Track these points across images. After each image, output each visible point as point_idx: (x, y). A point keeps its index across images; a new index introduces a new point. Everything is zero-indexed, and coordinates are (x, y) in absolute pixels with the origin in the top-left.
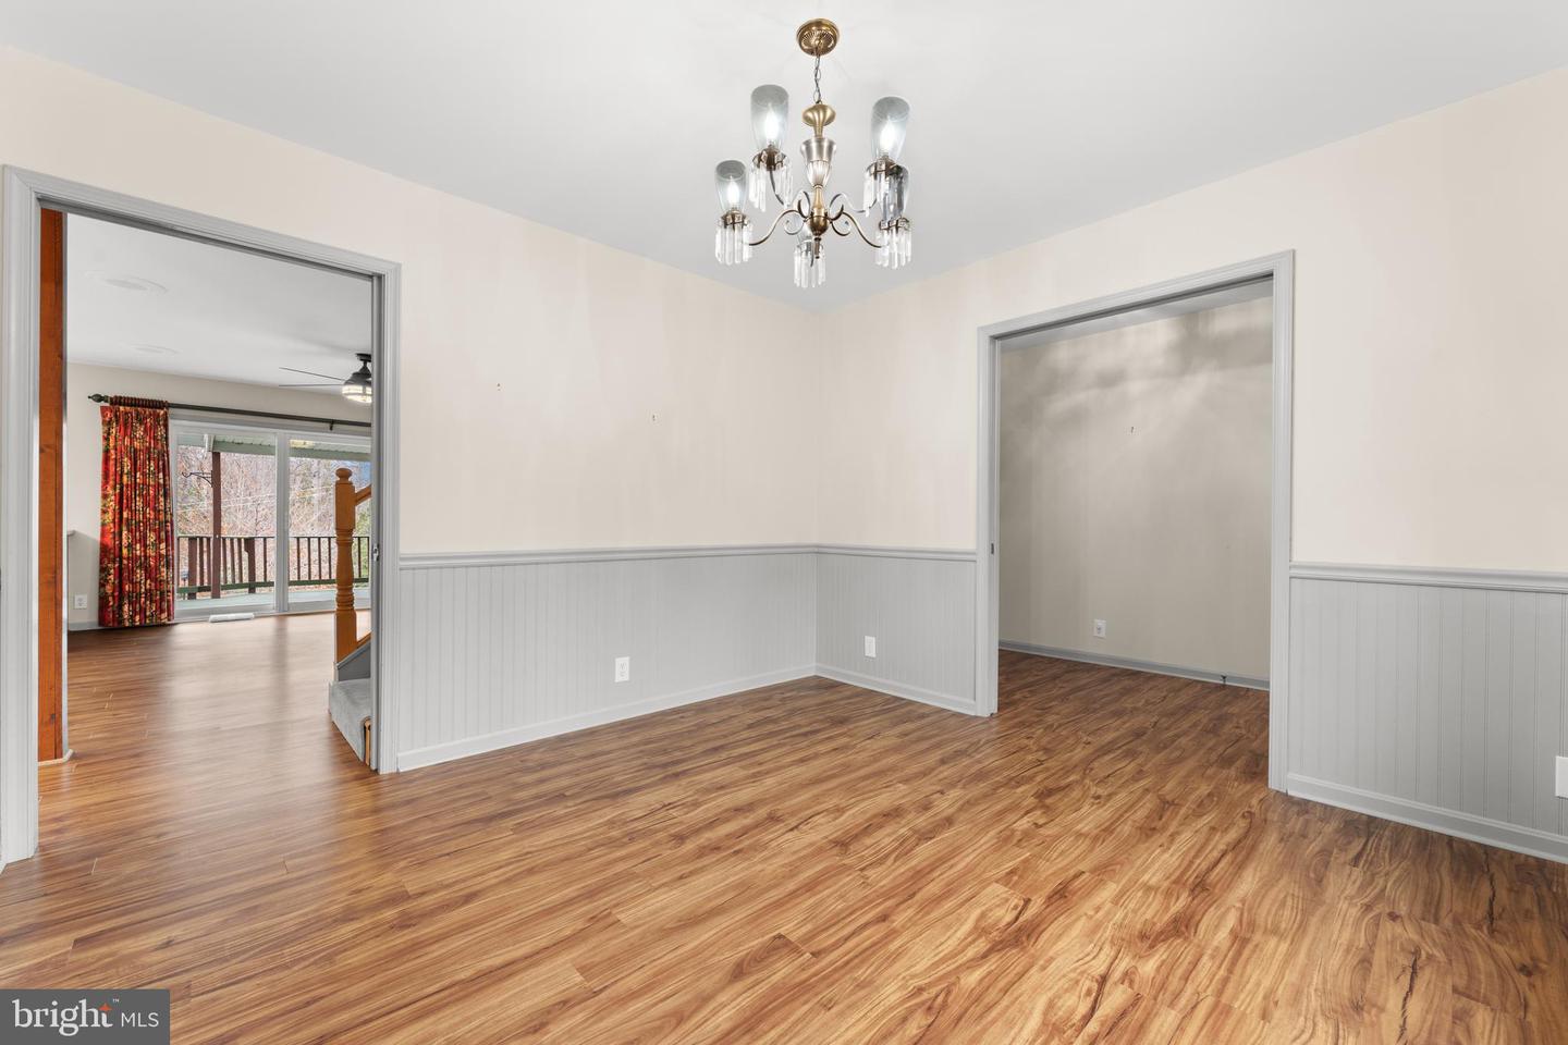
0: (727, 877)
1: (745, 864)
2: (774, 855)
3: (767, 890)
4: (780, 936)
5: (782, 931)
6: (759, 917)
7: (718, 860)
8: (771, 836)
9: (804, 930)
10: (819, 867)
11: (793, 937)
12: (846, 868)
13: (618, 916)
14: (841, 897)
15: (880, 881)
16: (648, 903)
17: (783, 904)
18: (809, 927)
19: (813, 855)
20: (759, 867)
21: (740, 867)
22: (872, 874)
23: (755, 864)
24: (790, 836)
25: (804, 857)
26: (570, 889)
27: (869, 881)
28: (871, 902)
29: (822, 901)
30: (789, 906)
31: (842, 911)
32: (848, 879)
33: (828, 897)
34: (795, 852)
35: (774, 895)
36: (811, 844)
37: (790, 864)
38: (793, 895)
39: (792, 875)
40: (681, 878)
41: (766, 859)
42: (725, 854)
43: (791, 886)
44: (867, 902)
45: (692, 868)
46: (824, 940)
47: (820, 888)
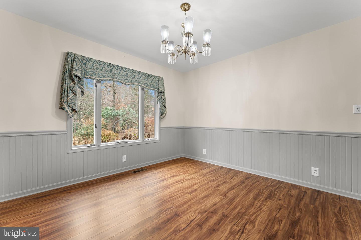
0: (205, 204)
1: (202, 208)
2: (195, 211)
3: (195, 202)
4: (190, 194)
5: (190, 195)
6: (195, 197)
7: (210, 209)
8: (198, 218)
9: (186, 195)
10: (184, 207)
11: (188, 194)
12: (177, 208)
13: (221, 197)
14: (179, 201)
15: (169, 204)
16: (218, 199)
17: (191, 199)
18: (185, 196)
19: (185, 211)
20: (198, 207)
21: (203, 207)
22: (171, 206)
23: (200, 208)
24: (192, 218)
25: (187, 210)
26: (237, 201)
27: (172, 204)
28: (172, 200)
29: (182, 200)
30: (189, 199)
31: (179, 198)
32: (177, 205)
33: (181, 201)
34: (190, 212)
35: (193, 201)
36: (186, 215)
37: (191, 208)
38: (189, 201)
39: (190, 205)
40: (215, 204)
41: (197, 210)
42: (209, 211)
43: (190, 203)
44: (173, 200)
45: (215, 207)
46: (182, 194)
47: (183, 203)
